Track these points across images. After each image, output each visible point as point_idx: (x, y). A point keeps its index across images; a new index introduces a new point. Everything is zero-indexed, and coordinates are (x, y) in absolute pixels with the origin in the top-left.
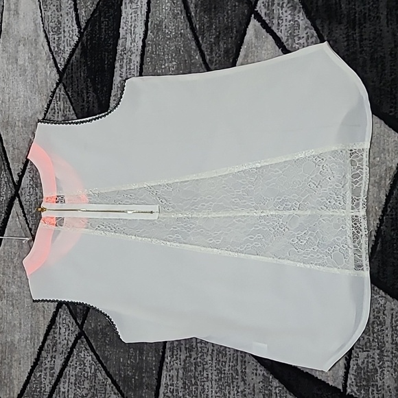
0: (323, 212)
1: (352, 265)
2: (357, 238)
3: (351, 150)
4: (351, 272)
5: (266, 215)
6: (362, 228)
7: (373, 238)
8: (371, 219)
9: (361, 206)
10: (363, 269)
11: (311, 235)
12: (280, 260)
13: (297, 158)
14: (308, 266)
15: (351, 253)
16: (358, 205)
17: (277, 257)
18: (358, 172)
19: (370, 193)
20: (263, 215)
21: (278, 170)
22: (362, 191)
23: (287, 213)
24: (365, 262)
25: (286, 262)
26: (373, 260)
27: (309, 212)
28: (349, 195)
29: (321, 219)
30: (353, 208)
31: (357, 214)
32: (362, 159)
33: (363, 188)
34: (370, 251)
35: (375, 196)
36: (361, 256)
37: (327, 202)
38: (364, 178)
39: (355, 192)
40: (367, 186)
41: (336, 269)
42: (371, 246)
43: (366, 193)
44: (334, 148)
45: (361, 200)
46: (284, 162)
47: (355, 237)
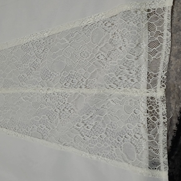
0: (112, 91)
1: (145, 162)
2: (153, 127)
3: (149, 10)
4: (144, 171)
5: (52, 92)
6: (160, 113)
7: (175, 127)
8: (173, 102)
9: (159, 84)
10: (159, 168)
11: (98, 119)
12: (65, 147)
13: (85, 24)
14: (94, 157)
15: (145, 145)
16: (155, 83)
17: (61, 143)
18: (157, 39)
19: (172, 67)
20: (49, 92)
21: (64, 39)
22: (161, 64)
23: (73, 91)
24: (163, 158)
25: (70, 149)
26: (173, 157)
27: (95, 91)
28: (144, 70)
29: (109, 100)
30: (148, 87)
31: (154, 95)
32: (163, 21)
33: (162, 61)
34: (170, 144)
35: (179, 70)
36: (157, 151)
37: (117, 78)
38: (164, 47)
39: (152, 66)
40: (168, 57)
41: (126, 164)
42: (171, 138)
43: (166, 67)
44: (126, 7)
45: (159, 77)
46: (71, 29)
47: (151, 126)
